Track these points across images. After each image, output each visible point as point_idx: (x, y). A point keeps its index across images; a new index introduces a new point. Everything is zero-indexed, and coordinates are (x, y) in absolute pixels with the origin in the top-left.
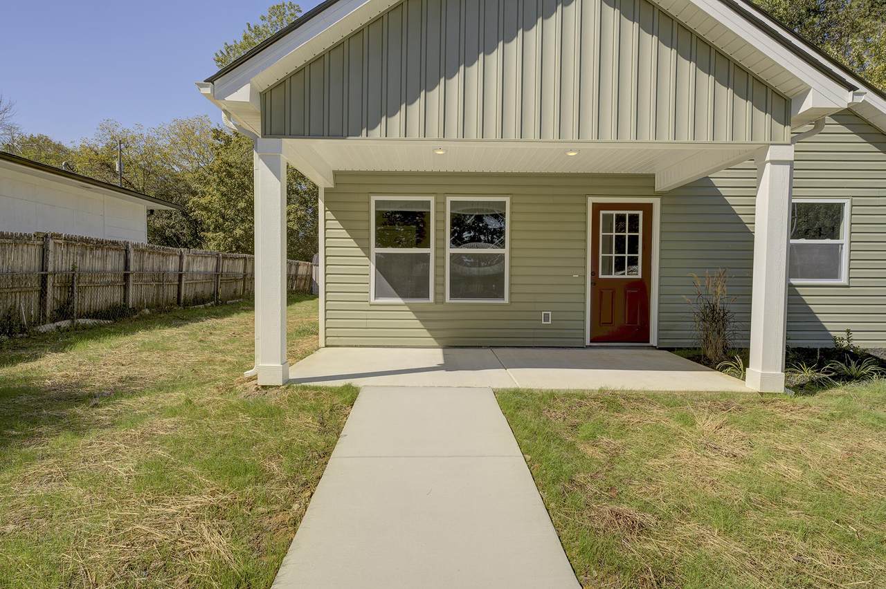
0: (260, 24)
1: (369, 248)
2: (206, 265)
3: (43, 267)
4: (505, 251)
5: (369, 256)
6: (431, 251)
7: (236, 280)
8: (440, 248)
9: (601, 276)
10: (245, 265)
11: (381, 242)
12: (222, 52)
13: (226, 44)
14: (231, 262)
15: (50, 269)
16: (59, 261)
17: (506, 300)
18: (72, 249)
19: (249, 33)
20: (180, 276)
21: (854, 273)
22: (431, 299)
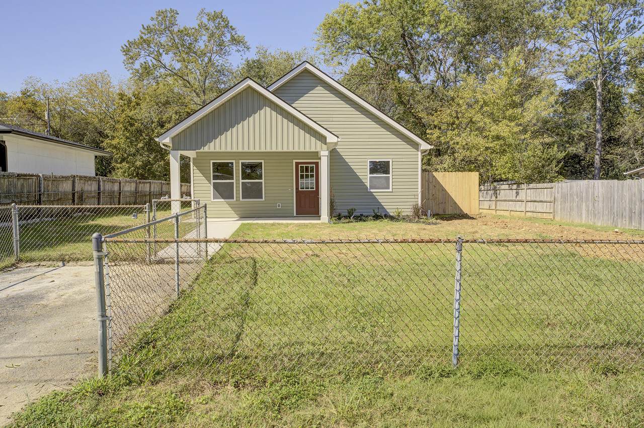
0: (151, 23)
1: (210, 180)
2: (131, 187)
3: (73, 189)
4: (263, 181)
5: (210, 183)
6: (234, 181)
7: (145, 195)
8: (238, 180)
9: (300, 190)
10: (150, 187)
11: (215, 177)
12: (126, 46)
13: (129, 41)
14: (143, 185)
15: (76, 190)
16: (78, 187)
17: (264, 199)
18: (81, 181)
19: (143, 31)
20: (120, 193)
21: (394, 187)
22: (235, 199)
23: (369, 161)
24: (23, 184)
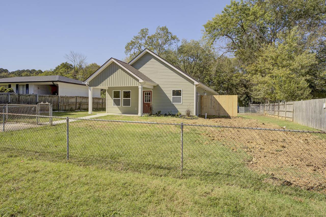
4: (130, 98)
5: (112, 99)
8: (122, 98)
9: (145, 102)
15: (77, 102)
16: (79, 100)
17: (131, 106)
18: (81, 98)
21: (183, 102)
22: (121, 106)
23: (172, 90)
24: (51, 99)
